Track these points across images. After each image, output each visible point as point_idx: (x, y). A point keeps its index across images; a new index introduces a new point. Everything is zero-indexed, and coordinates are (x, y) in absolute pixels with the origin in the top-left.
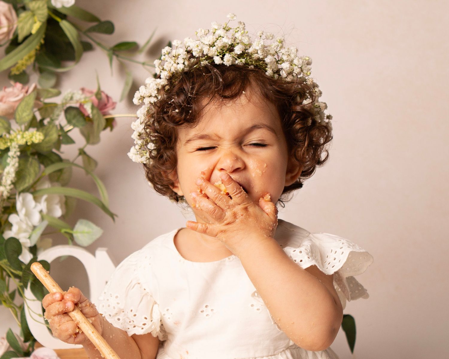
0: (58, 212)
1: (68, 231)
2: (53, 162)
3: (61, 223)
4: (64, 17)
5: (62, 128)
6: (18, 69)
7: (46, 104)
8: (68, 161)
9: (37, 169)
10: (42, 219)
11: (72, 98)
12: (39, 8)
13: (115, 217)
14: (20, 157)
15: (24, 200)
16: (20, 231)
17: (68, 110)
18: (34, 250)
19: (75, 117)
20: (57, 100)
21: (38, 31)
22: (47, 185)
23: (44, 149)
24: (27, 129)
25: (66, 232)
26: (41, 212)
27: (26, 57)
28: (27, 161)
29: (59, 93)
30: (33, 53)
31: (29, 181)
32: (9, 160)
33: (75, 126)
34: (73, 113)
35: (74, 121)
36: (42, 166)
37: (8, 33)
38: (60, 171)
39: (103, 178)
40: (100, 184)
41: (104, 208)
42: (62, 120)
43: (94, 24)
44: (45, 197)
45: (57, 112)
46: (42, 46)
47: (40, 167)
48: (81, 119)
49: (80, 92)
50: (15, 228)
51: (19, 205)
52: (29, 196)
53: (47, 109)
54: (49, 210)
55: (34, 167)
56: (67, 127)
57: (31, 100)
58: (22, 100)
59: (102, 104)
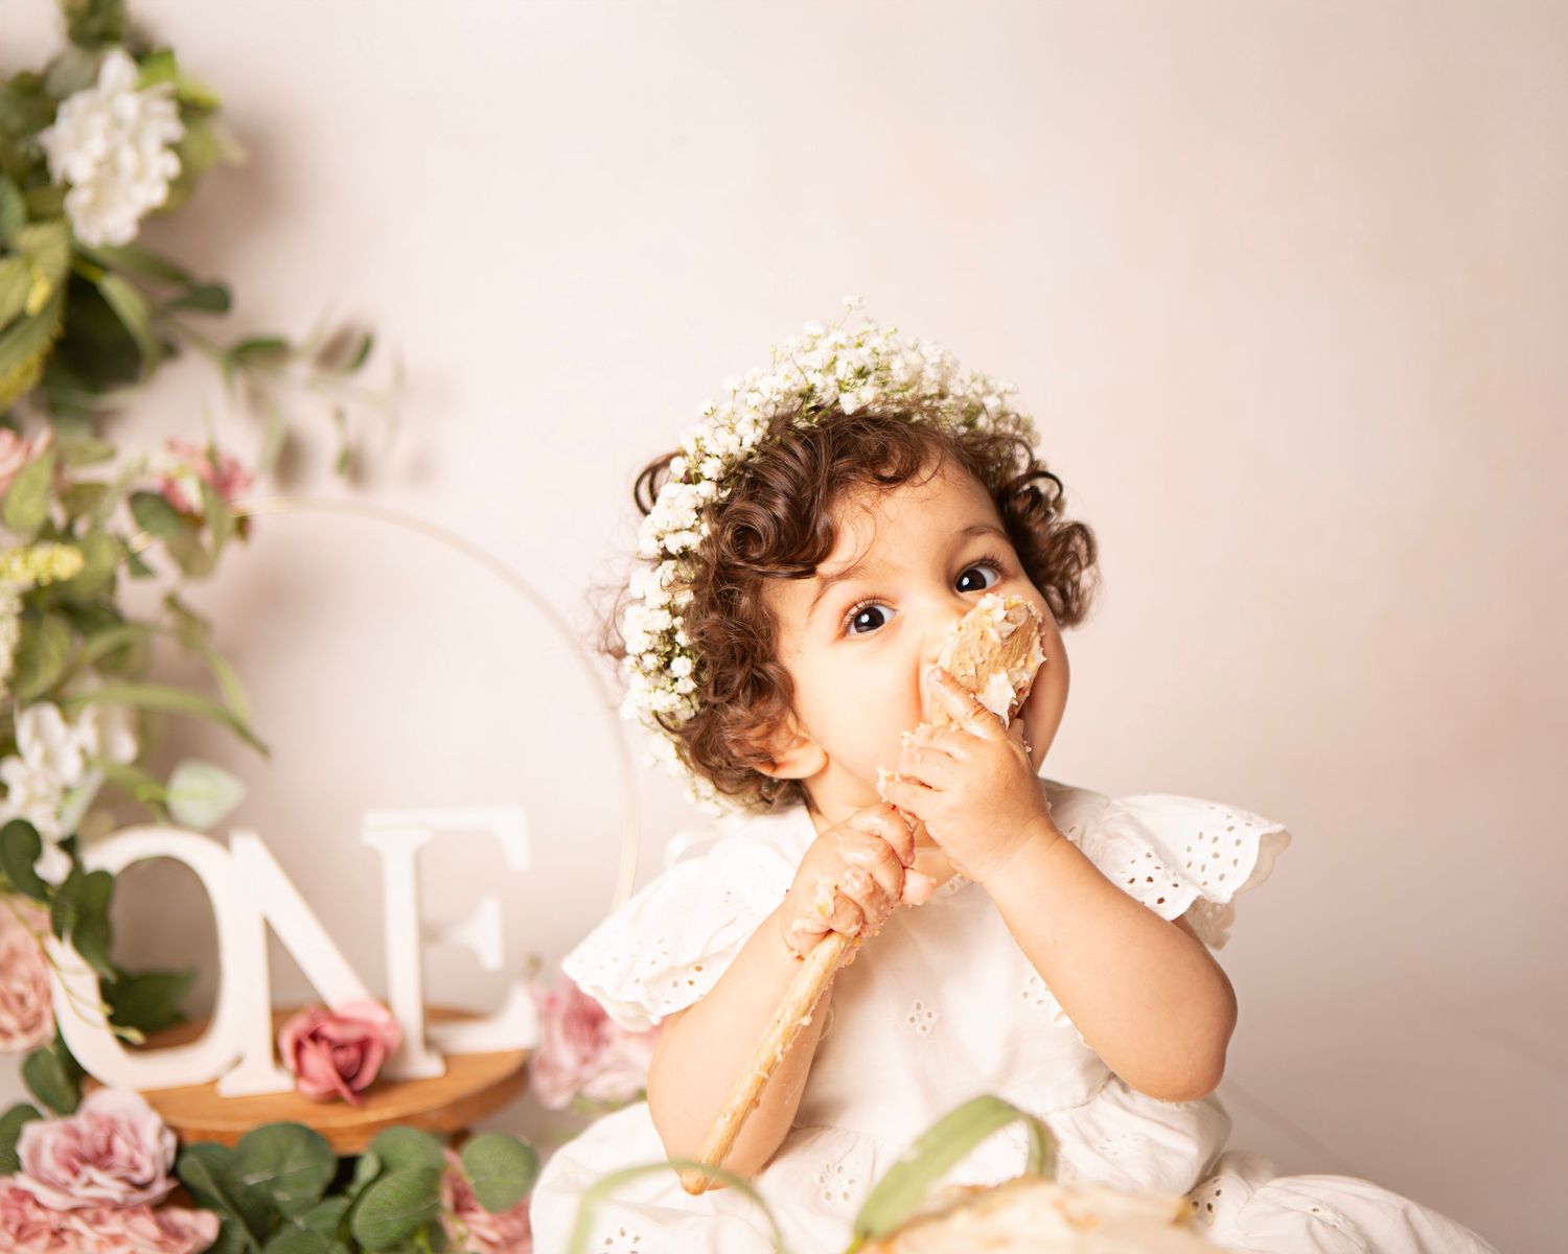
0: (126, 748)
1: (155, 792)
3: (138, 776)
5: (122, 542)
9: (65, 646)
10: (88, 764)
11: (143, 467)
12: (41, 246)
15: (37, 723)
16: (31, 799)
17: (137, 499)
18: (69, 845)
19: (154, 514)
20: (107, 473)
21: (46, 307)
22: (91, 684)
23: (84, 593)
24: (33, 546)
25: (149, 799)
26: (83, 752)
27: (17, 370)
28: (37, 626)
29: (111, 455)
30: (33, 358)
31: (47, 675)
34: (149, 505)
35: (153, 523)
36: (78, 638)
38: (122, 650)
41: (243, 732)
42: (121, 519)
43: (180, 289)
44: (89, 713)
45: (106, 501)
46: (57, 344)
48: (171, 521)
49: (164, 450)
50: (17, 795)
51: (24, 736)
52: (50, 714)
53: (78, 498)
54: (104, 743)
55: (58, 641)
56: (139, 541)
57: (45, 475)
58: (15, 475)
59: (221, 479)
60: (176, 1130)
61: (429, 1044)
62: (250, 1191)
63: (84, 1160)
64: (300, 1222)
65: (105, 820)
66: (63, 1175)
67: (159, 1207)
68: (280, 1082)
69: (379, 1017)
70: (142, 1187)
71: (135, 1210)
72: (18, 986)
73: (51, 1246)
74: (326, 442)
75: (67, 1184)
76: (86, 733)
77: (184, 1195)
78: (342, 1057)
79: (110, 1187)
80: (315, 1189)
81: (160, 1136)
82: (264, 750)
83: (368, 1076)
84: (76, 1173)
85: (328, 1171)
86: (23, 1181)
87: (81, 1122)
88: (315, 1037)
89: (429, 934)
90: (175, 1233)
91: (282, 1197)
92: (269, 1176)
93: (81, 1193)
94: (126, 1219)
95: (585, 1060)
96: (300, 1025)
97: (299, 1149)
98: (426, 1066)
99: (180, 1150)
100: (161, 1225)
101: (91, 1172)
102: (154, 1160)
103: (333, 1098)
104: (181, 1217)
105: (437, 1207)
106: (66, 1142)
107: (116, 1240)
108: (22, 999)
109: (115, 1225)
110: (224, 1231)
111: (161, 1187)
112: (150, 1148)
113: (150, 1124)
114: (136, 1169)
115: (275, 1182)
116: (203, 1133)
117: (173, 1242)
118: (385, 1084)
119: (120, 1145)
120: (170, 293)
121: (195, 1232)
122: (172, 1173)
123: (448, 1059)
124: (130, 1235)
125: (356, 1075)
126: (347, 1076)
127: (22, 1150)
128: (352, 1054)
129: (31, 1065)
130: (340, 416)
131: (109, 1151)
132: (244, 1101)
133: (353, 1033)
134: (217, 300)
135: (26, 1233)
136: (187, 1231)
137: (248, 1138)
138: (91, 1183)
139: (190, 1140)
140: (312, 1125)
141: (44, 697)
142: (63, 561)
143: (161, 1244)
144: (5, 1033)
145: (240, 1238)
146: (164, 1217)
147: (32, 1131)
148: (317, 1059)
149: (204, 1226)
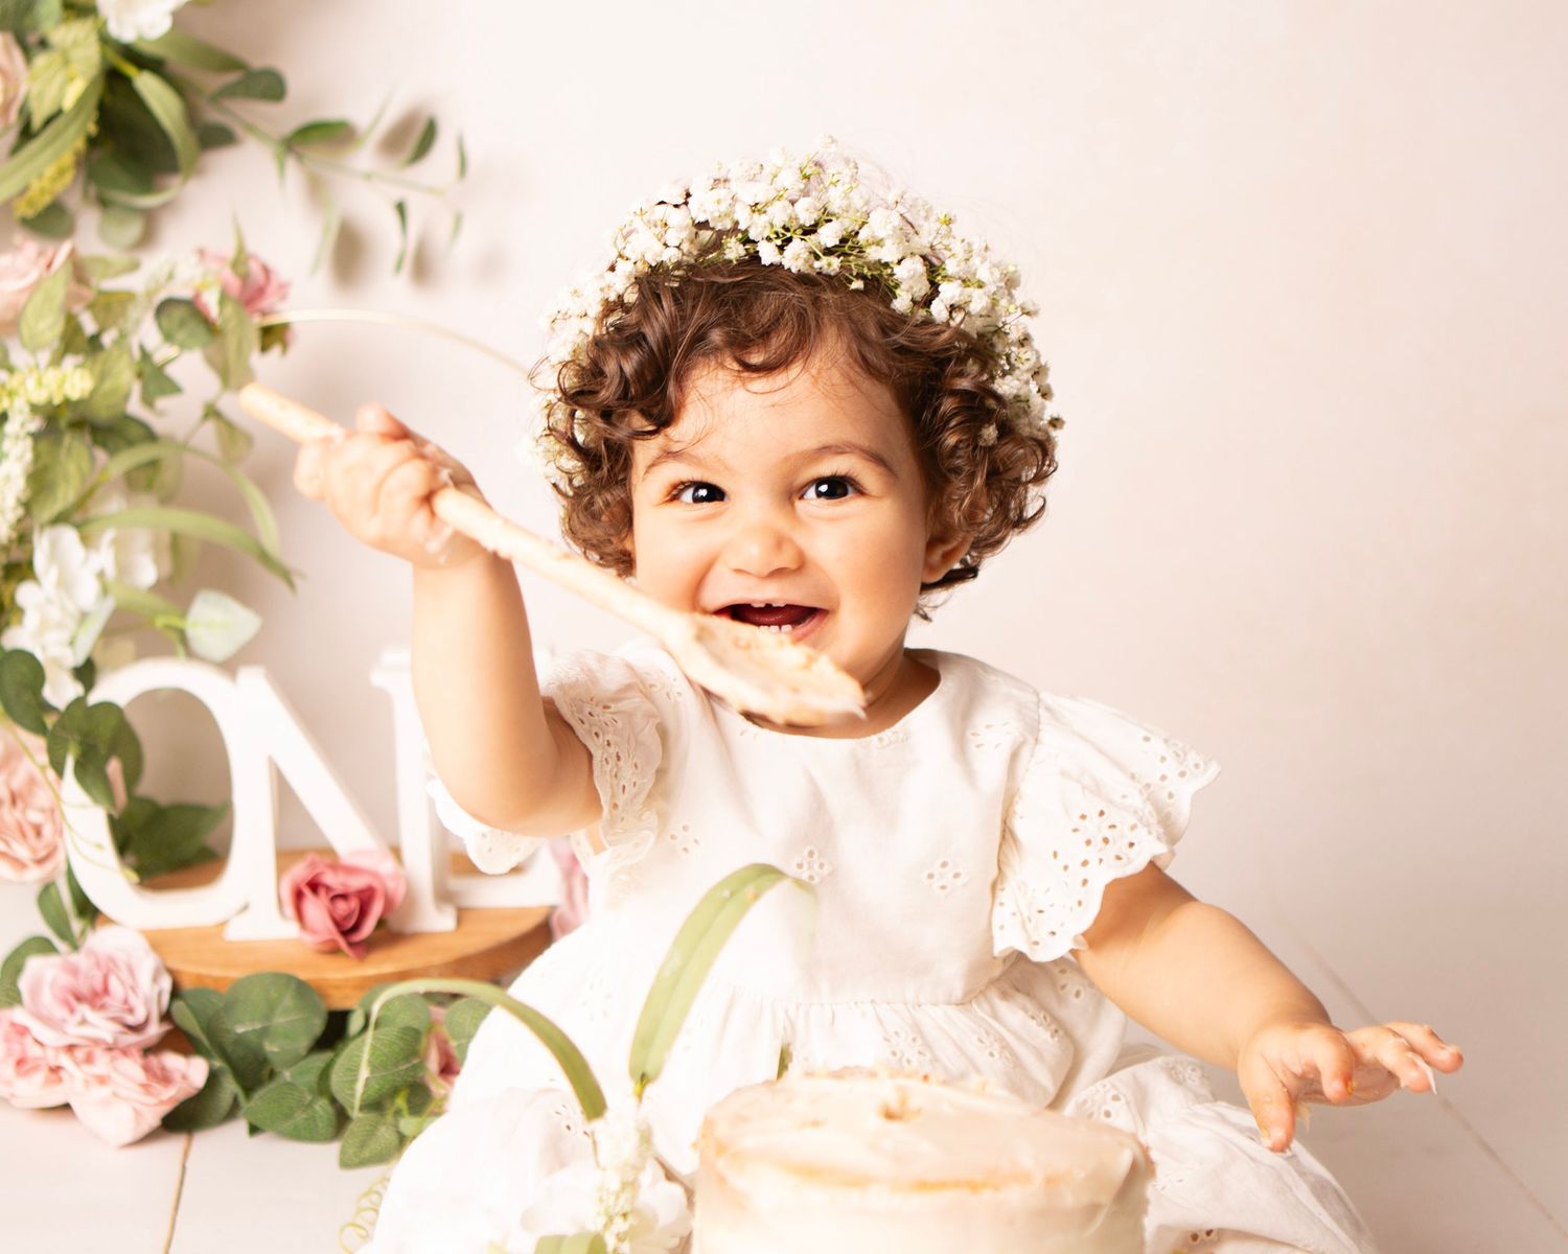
0: (147, 572)
1: (175, 621)
2: (130, 443)
3: (156, 602)
4: (145, 62)
5: (146, 355)
6: (31, 203)
7: (101, 293)
8: (170, 440)
9: (85, 465)
10: (105, 591)
11: (171, 276)
12: (75, 43)
13: (297, 581)
14: (36, 437)
15: (54, 545)
16: (44, 625)
17: (164, 308)
19: (182, 324)
20: (134, 282)
21: (81, 103)
22: (114, 504)
23: (102, 412)
24: (56, 361)
25: (168, 627)
26: (101, 575)
27: (50, 171)
28: (58, 443)
29: (135, 266)
30: (68, 159)
31: (64, 496)
32: (7, 445)
33: (183, 347)
34: (178, 313)
35: (181, 335)
36: (101, 455)
38: (153, 465)
40: (255, 498)
41: (265, 558)
42: (148, 334)
43: (232, 77)
44: (109, 535)
45: (133, 312)
46: (92, 142)
47: (92, 459)
48: (201, 330)
49: (194, 259)
50: (31, 619)
51: (40, 560)
52: (69, 536)
53: (110, 306)
54: (124, 568)
55: (77, 460)
56: (162, 352)
57: (59, 286)
58: (35, 287)
59: (252, 289)
60: (172, 972)
61: (444, 896)
62: (240, 1040)
63: (79, 998)
64: (287, 1075)
65: (127, 646)
66: (60, 1012)
67: (150, 1050)
68: (289, 929)
69: (386, 866)
70: (136, 1029)
71: (125, 1052)
72: (35, 816)
73: (48, 1082)
74: (387, 239)
75: (64, 1021)
76: (104, 556)
77: (178, 1040)
78: (342, 907)
79: (102, 1027)
80: (304, 1043)
81: (155, 979)
82: (286, 576)
83: (368, 927)
84: (72, 1011)
85: (318, 1025)
86: (19, 1015)
87: (80, 959)
88: (314, 886)
90: (165, 1078)
91: (271, 1048)
92: (258, 1026)
93: (74, 1032)
94: (113, 1060)
96: (300, 872)
97: (288, 1000)
98: (437, 920)
99: (176, 993)
100: (147, 1069)
101: (84, 1010)
102: (147, 1002)
103: (334, 951)
104: (172, 1061)
105: (421, 1066)
106: (66, 980)
107: (102, 1080)
108: (37, 829)
109: (102, 1064)
110: (213, 1078)
111: (155, 1030)
112: (146, 993)
113: (147, 964)
114: (131, 1011)
115: (264, 1032)
116: (199, 977)
117: (157, 1087)
118: (389, 935)
119: (114, 983)
120: (214, 82)
121: (184, 1077)
122: (166, 1017)
123: (462, 914)
124: (114, 1076)
125: (356, 927)
126: (347, 929)
127: (24, 984)
128: (354, 904)
129: (46, 893)
130: (401, 209)
131: (106, 991)
132: (247, 947)
133: (357, 883)
134: (271, 87)
135: (26, 1067)
136: (177, 1077)
137: (238, 984)
138: (84, 1022)
139: (187, 984)
140: (303, 976)
141: (61, 519)
142: (74, 381)
143: (145, 1087)
144: (19, 864)
145: (230, 1087)
146: (153, 1060)
147: (35, 965)
148: (315, 909)
149: (192, 1072)
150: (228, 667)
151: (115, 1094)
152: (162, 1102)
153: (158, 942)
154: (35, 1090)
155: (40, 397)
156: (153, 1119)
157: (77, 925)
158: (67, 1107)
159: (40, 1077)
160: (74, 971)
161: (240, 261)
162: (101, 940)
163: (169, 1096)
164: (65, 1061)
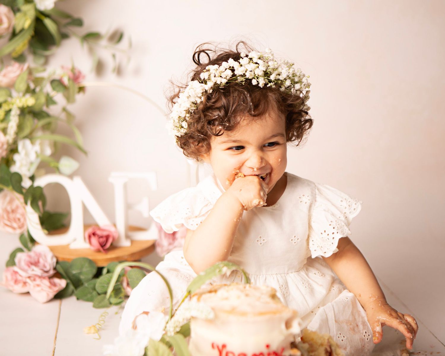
0: (48, 151)
1: (56, 165)
2: (43, 118)
3: (51, 160)
4: (47, 16)
5: (48, 94)
6: (16, 54)
7: (36, 78)
8: (54, 117)
9: (32, 123)
10: (37, 156)
11: (54, 73)
12: (28, 10)
13: (88, 154)
14: (20, 115)
15: (24, 144)
16: (21, 165)
17: (53, 82)
18: (32, 178)
19: (57, 86)
20: (45, 75)
21: (30, 27)
22: (39, 134)
23: (37, 109)
24: (24, 95)
25: (54, 166)
26: (36, 153)
27: (21, 45)
28: (25, 118)
29: (45, 69)
30: (26, 41)
31: (27, 131)
32: (11, 118)
33: (58, 91)
34: (56, 83)
35: (57, 89)
36: (36, 121)
37: (8, 28)
38: (49, 124)
39: (80, 127)
40: (77, 131)
41: (80, 148)
42: (48, 88)
43: (68, 20)
44: (38, 142)
45: (44, 83)
46: (33, 37)
47: (34, 122)
48: (62, 88)
49: (60, 69)
50: (18, 164)
51: (20, 148)
52: (28, 142)
53: (38, 81)
54: (42, 150)
55: (30, 122)
56: (52, 93)
57: (25, 76)
58: (18, 76)
59: (76, 77)
60: (56, 257)
61: (127, 237)
62: (74, 275)
63: (32, 264)
64: (86, 284)
65: (43, 171)
66: (26, 267)
67: (51, 277)
68: (87, 246)
69: (112, 229)
70: (47, 272)
71: (44, 278)
72: (18, 216)
73: (23, 286)
74: (110, 64)
75: (28, 270)
76: (37, 147)
77: (58, 275)
78: (102, 240)
80: (91, 276)
81: (52, 258)
82: (85, 153)
83: (108, 245)
84: (29, 267)
85: (94, 271)
86: (16, 269)
87: (32, 254)
88: (94, 234)
89: (128, 207)
90: (55, 285)
91: (82, 277)
92: (79, 271)
93: (30, 273)
94: (41, 280)
95: (170, 244)
96: (90, 230)
97: (87, 265)
98: (125, 243)
99: (57, 262)
100: (50, 282)
101: (33, 267)
102: (50, 265)
103: (98, 251)
104: (56, 280)
106: (28, 259)
107: (38, 285)
108: (19, 219)
109: (38, 281)
110: (67, 285)
111: (52, 272)
112: (49, 262)
113: (49, 255)
114: (45, 267)
115: (80, 273)
116: (64, 259)
117: (53, 287)
118: (113, 247)
119: (41, 261)
120: (65, 21)
121: (60, 285)
122: (55, 269)
123: (132, 242)
124: (42, 285)
125: (105, 245)
126: (103, 245)
127: (16, 260)
128: (104, 239)
129: (22, 237)
130: (114, 56)
131: (38, 262)
132: (76, 250)
133: (105, 233)
134: (79, 23)
135: (17, 282)
136: (58, 284)
137: (74, 260)
138: (33, 270)
139: (60, 260)
140: (91, 258)
141: (26, 137)
142: (29, 101)
143: (50, 287)
144: (14, 228)
145: (71, 287)
146: (52, 280)
147: (19, 255)
148: (94, 240)
149: (62, 283)
150: (71, 176)
151: (42, 289)
152: (54, 291)
153: (52, 249)
154: (19, 288)
155: (20, 105)
156: (52, 295)
157: (30, 244)
158: (28, 293)
159: (21, 285)
160: (30, 257)
161: (73, 70)
162: (37, 249)
163: (56, 289)
164: (28, 280)
